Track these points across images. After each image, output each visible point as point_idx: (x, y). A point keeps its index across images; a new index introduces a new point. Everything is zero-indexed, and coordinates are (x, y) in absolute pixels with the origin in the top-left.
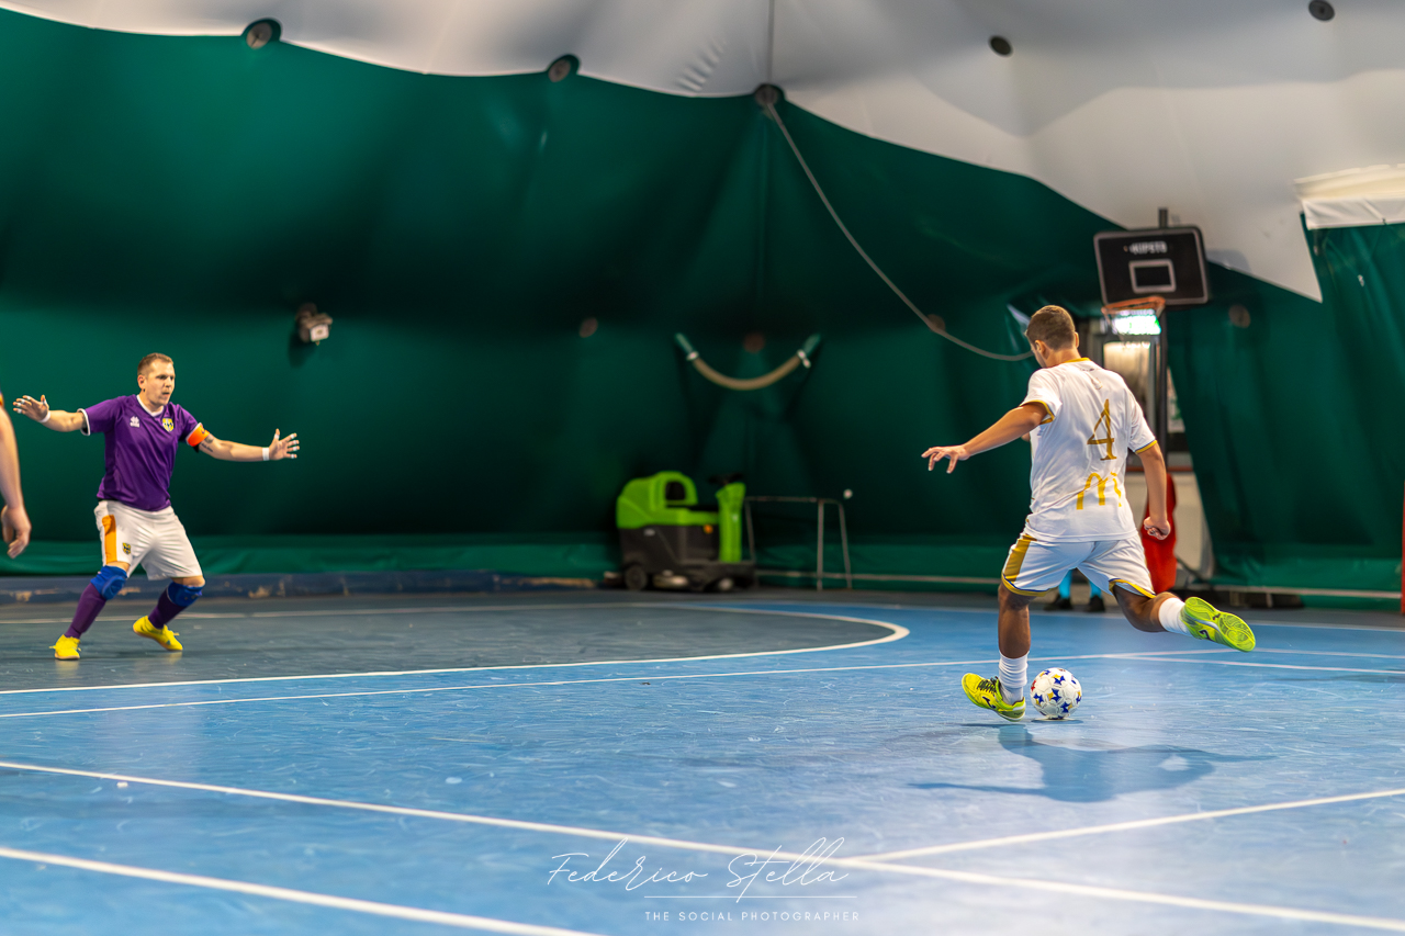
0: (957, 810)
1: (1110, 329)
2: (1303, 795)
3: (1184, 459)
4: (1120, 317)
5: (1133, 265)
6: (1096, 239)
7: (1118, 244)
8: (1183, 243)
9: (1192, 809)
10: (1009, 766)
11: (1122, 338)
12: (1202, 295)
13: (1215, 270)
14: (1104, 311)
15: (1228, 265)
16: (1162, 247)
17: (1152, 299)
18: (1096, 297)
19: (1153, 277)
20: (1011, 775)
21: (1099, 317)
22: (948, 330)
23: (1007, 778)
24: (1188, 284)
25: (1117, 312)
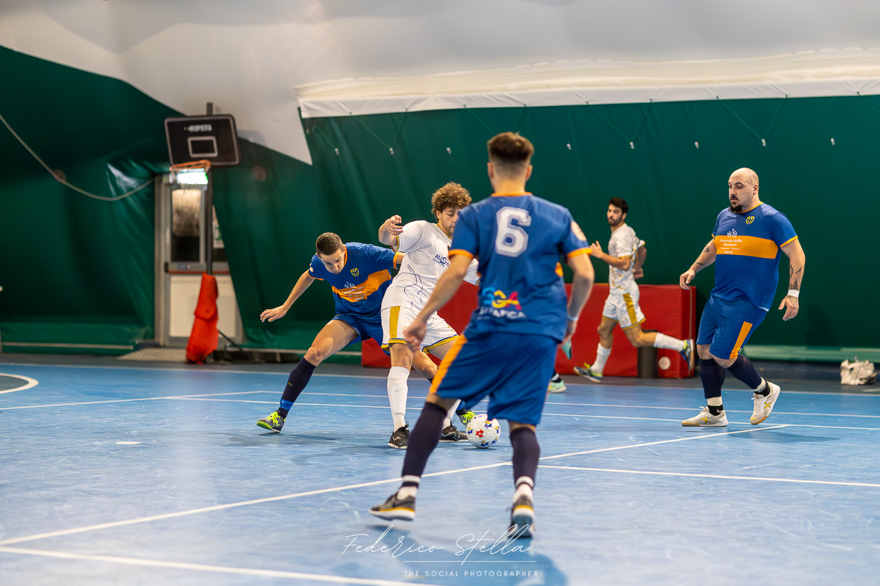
0: (57, 508)
1: (175, 181)
2: (284, 492)
3: (224, 266)
4: (181, 173)
5: (190, 139)
6: (166, 121)
7: (180, 125)
8: (222, 125)
9: (212, 503)
10: (95, 476)
11: (182, 187)
12: (235, 160)
13: (243, 143)
14: (171, 169)
15: (251, 140)
16: (209, 128)
17: (203, 162)
18: (165, 159)
19: (203, 147)
20: (95, 482)
21: (168, 173)
22: (68, 180)
23: (92, 485)
24: (226, 152)
25: (181, 170)
